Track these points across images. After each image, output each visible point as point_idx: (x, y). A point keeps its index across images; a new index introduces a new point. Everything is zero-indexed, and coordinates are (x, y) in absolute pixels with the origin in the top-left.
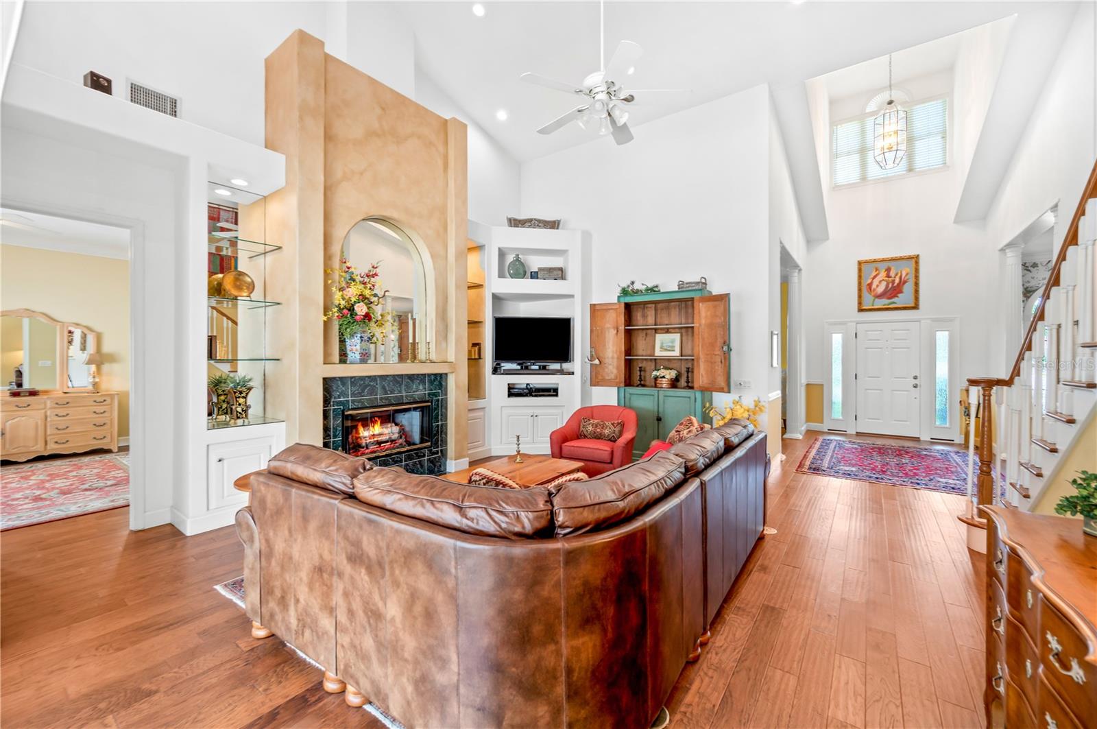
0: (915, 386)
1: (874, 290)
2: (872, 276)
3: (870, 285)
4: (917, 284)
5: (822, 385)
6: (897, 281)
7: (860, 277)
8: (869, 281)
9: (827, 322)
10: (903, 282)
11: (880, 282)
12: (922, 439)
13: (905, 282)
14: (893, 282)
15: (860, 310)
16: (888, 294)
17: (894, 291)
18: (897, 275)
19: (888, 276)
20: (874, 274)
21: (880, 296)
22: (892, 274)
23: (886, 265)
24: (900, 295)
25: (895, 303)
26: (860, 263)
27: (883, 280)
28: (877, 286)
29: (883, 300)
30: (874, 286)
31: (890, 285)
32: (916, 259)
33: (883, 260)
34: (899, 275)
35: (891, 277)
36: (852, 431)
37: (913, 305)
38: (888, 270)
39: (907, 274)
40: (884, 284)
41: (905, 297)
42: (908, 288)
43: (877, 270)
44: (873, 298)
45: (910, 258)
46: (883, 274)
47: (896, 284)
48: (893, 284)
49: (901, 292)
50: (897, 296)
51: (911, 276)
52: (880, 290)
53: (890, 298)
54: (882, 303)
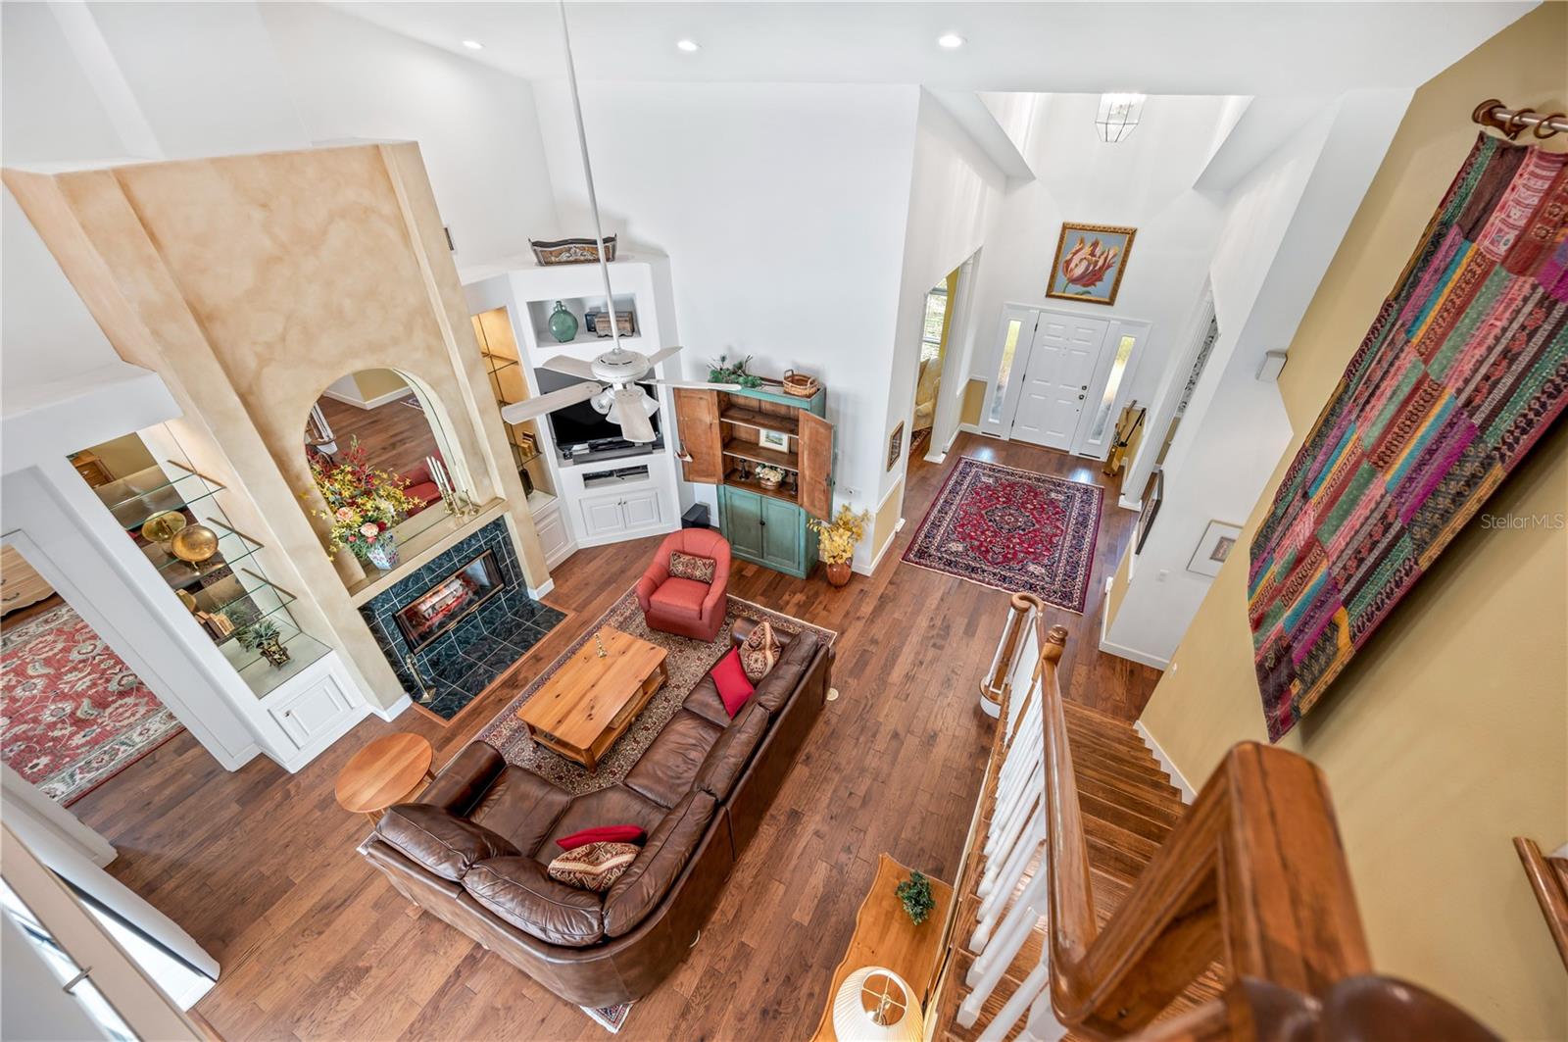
0: (1081, 397)
1: (1071, 270)
2: (1074, 251)
3: (1068, 263)
4: (1121, 272)
5: (986, 383)
6: (1100, 263)
7: (1060, 248)
8: (1069, 257)
9: (1008, 305)
10: (1106, 266)
11: (1082, 260)
12: (1071, 453)
13: (1109, 266)
14: (1097, 262)
15: (1048, 295)
16: (1087, 278)
17: (1092, 277)
18: (1102, 254)
19: (1092, 254)
20: (1077, 247)
21: (1074, 281)
22: (1098, 252)
23: (1090, 237)
24: (1098, 283)
25: (1089, 293)
26: (1065, 227)
27: (1085, 258)
28: (1077, 265)
29: (1078, 286)
30: (1072, 265)
31: (1091, 268)
32: (1132, 234)
33: (1093, 229)
34: (1105, 255)
35: (1095, 256)
36: (1004, 438)
37: (1107, 300)
38: (1095, 245)
39: (1114, 256)
40: (1085, 264)
41: (1102, 288)
42: (1110, 276)
43: (1082, 241)
44: (1067, 281)
45: (1124, 232)
46: (1087, 250)
47: (1098, 267)
48: (1095, 267)
49: (1100, 279)
50: (1095, 285)
51: (1119, 260)
52: (1078, 272)
53: (1085, 285)
54: (1075, 289)
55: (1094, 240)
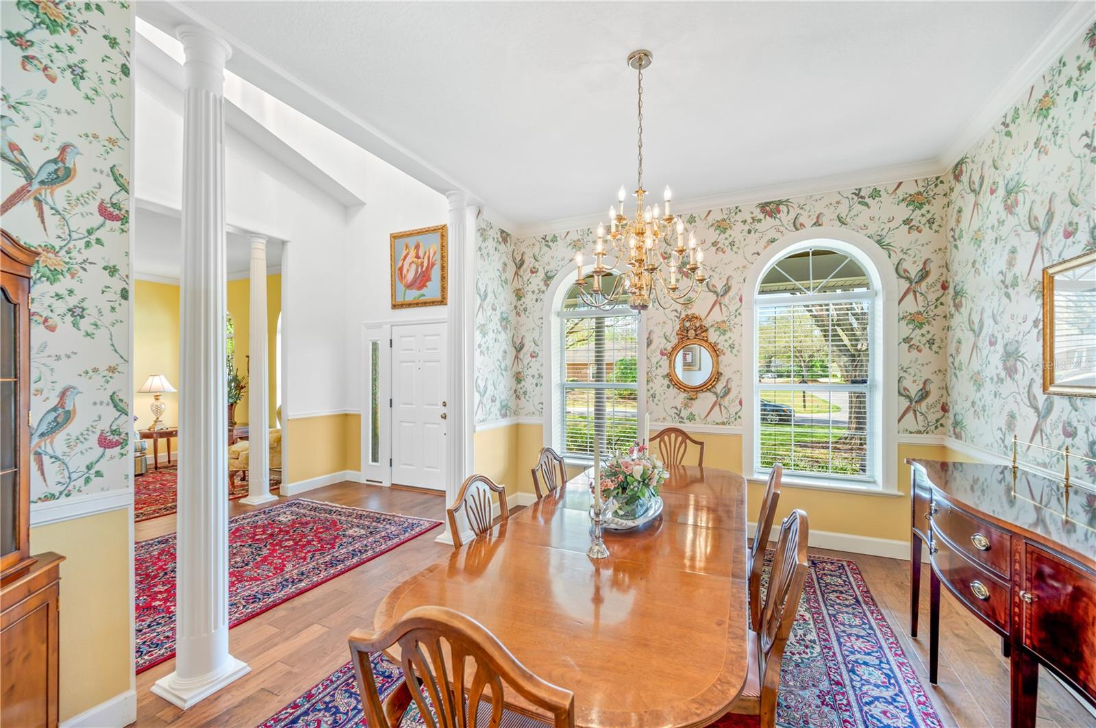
0: (444, 417)
1: (405, 277)
2: (402, 257)
3: (402, 268)
4: (444, 268)
5: (357, 415)
6: (425, 264)
7: (392, 258)
8: (400, 265)
9: (364, 324)
10: (431, 265)
11: (410, 264)
13: (433, 265)
14: (423, 263)
15: (394, 306)
16: (418, 281)
17: (422, 280)
18: (425, 254)
19: (417, 257)
20: (404, 253)
21: (410, 286)
22: (421, 253)
23: (412, 241)
24: (428, 284)
25: (424, 295)
26: (392, 238)
27: (413, 262)
28: (408, 270)
29: (414, 291)
30: (405, 272)
31: (420, 270)
32: (442, 231)
33: (413, 233)
34: (427, 255)
35: (419, 258)
36: (386, 484)
37: (439, 298)
38: (417, 247)
39: (435, 254)
40: (414, 267)
41: (433, 288)
42: (436, 273)
43: (406, 247)
44: (404, 289)
45: (435, 230)
46: (413, 253)
47: (424, 268)
48: (422, 268)
49: (429, 279)
50: (426, 286)
51: (438, 256)
52: (410, 276)
53: (420, 288)
54: (412, 295)
55: (415, 243)
